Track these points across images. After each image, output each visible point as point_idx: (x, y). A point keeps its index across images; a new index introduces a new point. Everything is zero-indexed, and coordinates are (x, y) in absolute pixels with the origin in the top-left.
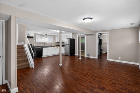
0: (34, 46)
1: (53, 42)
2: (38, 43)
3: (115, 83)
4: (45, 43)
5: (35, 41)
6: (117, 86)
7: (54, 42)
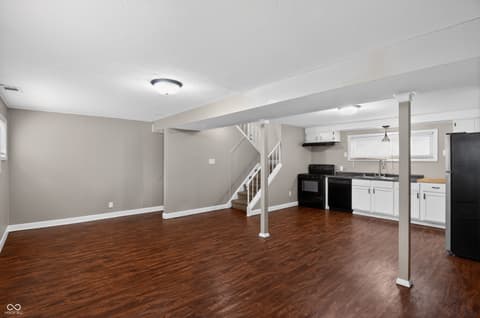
1: (435, 159)
3: (75, 297)
5: (345, 155)
6: (65, 293)
7: (438, 156)
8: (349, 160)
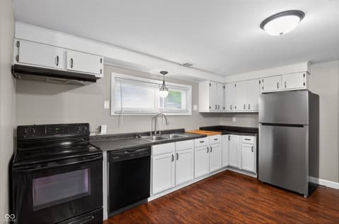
0: (104, 132)
1: (190, 113)
2: (121, 116)
4: (155, 117)
5: (106, 105)
7: (193, 111)
8: (113, 114)
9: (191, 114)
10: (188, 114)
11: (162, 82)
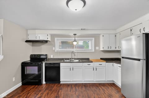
0: (52, 57)
8: (56, 51)
9: (94, 51)
10: (93, 51)
11: (74, 38)
